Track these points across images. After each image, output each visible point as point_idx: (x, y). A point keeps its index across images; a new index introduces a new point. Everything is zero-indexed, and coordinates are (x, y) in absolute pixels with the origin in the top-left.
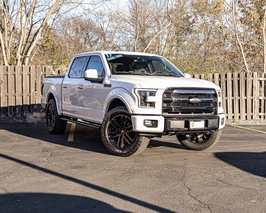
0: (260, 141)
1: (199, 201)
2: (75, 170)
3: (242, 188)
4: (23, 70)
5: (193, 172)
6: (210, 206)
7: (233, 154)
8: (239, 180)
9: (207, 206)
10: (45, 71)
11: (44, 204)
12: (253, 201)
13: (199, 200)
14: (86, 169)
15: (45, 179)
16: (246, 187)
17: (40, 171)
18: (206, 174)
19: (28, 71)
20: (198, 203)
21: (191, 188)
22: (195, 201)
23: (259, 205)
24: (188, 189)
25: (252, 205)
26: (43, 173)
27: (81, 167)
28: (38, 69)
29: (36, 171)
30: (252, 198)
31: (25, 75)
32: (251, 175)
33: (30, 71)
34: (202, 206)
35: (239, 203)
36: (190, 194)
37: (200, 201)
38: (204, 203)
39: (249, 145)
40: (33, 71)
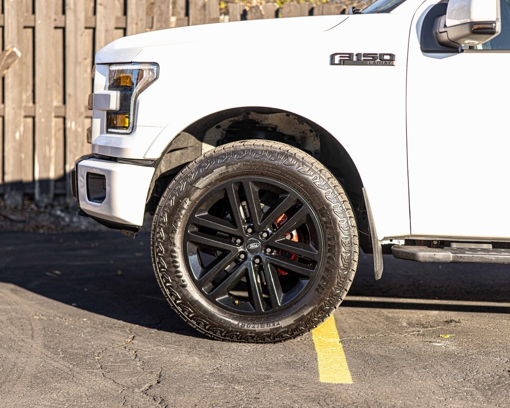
4: (99, 8)
10: (187, 14)
19: (120, 13)
28: (160, 7)
31: (107, 31)
33: (125, 13)
40: (138, 14)
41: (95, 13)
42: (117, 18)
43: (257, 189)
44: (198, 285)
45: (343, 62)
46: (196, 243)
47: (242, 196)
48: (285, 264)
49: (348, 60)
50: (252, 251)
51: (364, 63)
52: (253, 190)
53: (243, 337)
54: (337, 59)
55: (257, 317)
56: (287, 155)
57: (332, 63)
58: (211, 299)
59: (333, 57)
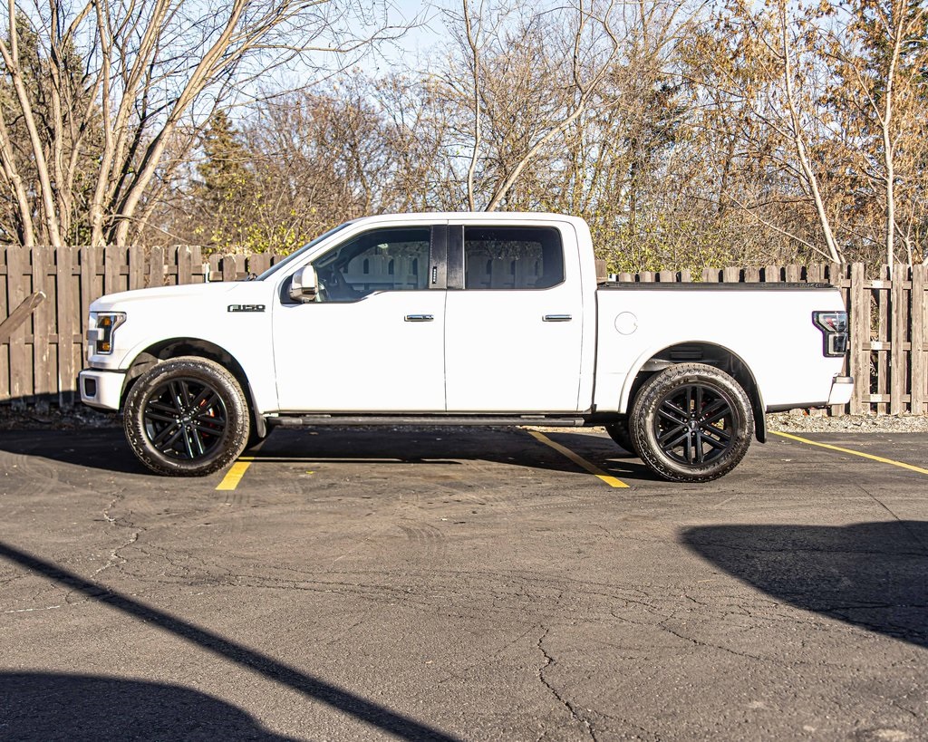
0: (853, 487)
1: (567, 704)
2: (189, 591)
3: (735, 657)
4: (107, 260)
5: (587, 597)
6: (600, 722)
7: (746, 534)
8: (736, 625)
9: (588, 724)
10: (177, 263)
11: (24, 716)
12: (757, 704)
13: (570, 700)
14: (231, 587)
15: (75, 622)
16: (749, 652)
18: (630, 604)
19: (124, 263)
20: (564, 712)
21: (556, 658)
22: (554, 705)
23: (772, 720)
24: (546, 661)
25: (746, 721)
26: (79, 599)
27: (216, 580)
28: (155, 259)
30: (756, 693)
31: (113, 277)
32: (785, 610)
33: (128, 263)
34: (573, 722)
35: (702, 712)
36: (546, 680)
37: (573, 704)
38: (580, 713)
39: (809, 503)
40: (137, 264)
41: (104, 264)
42: (122, 267)
43: (187, 386)
44: (153, 443)
45: (235, 310)
46: (150, 418)
47: (179, 391)
48: (205, 429)
49: (238, 309)
50: (185, 422)
51: (248, 310)
52: (184, 386)
53: (181, 474)
54: (232, 308)
55: (190, 461)
56: (204, 365)
57: (229, 311)
58: (160, 451)
59: (229, 307)
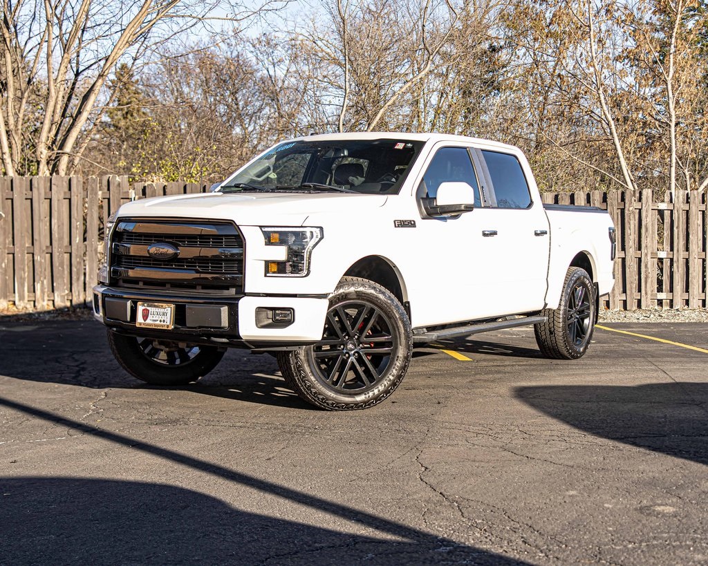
0: (642, 359)
1: (441, 493)
2: (157, 429)
3: (556, 466)
5: (448, 431)
6: (465, 503)
7: (561, 391)
8: (556, 447)
9: (456, 505)
10: (109, 189)
11: (65, 502)
12: (572, 493)
13: (443, 491)
14: (186, 426)
15: (80, 447)
16: (566, 463)
17: (72, 431)
18: (479, 435)
19: (67, 190)
20: (440, 498)
21: (430, 467)
22: (431, 494)
23: (582, 501)
24: (423, 469)
25: (565, 502)
26: (77, 435)
27: (175, 422)
29: (61, 430)
30: (571, 486)
31: (58, 200)
32: (591, 438)
33: (70, 189)
34: (447, 503)
35: (534, 497)
36: (424, 480)
37: (445, 493)
38: (450, 498)
39: (609, 370)
40: (78, 190)
41: (51, 190)
42: (65, 193)
